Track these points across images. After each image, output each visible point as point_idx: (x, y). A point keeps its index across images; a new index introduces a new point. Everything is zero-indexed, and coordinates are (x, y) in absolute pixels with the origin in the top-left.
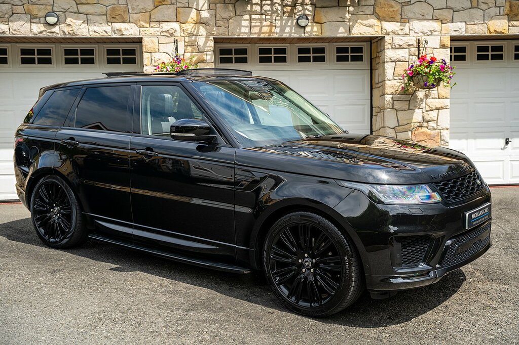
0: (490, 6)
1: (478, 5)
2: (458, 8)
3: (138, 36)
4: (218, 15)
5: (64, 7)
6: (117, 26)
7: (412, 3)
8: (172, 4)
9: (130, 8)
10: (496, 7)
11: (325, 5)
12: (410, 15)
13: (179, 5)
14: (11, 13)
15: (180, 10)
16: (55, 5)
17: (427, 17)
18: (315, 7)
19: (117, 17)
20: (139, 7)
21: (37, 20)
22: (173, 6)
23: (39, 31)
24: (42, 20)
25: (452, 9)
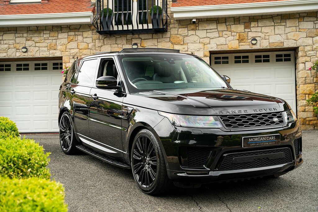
0: (229, 35)
1: (222, 35)
2: (212, 37)
3: (60, 56)
4: (96, 45)
5: (30, 44)
6: (51, 51)
7: (189, 35)
8: (76, 41)
9: (57, 44)
10: (232, 36)
11: (146, 38)
12: (188, 42)
13: (79, 41)
14: (8, 48)
15: (79, 43)
16: (26, 44)
17: (196, 42)
18: (141, 40)
19: (52, 48)
20: (61, 43)
21: (18, 51)
22: (76, 42)
23: (19, 55)
24: (21, 50)
25: (209, 38)
